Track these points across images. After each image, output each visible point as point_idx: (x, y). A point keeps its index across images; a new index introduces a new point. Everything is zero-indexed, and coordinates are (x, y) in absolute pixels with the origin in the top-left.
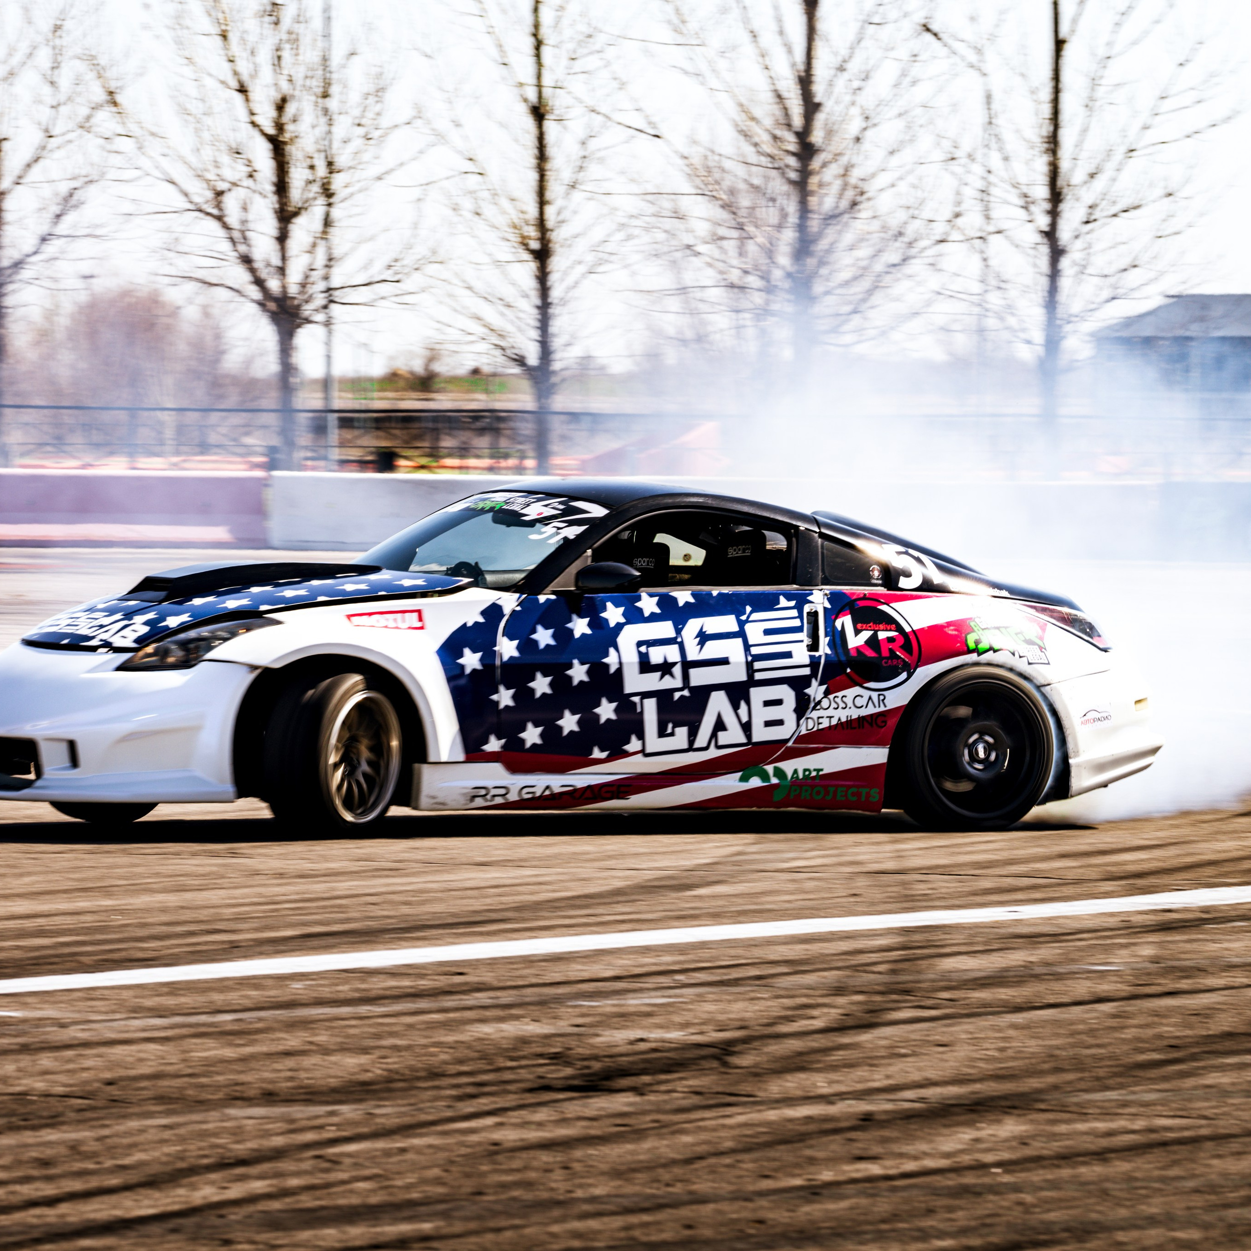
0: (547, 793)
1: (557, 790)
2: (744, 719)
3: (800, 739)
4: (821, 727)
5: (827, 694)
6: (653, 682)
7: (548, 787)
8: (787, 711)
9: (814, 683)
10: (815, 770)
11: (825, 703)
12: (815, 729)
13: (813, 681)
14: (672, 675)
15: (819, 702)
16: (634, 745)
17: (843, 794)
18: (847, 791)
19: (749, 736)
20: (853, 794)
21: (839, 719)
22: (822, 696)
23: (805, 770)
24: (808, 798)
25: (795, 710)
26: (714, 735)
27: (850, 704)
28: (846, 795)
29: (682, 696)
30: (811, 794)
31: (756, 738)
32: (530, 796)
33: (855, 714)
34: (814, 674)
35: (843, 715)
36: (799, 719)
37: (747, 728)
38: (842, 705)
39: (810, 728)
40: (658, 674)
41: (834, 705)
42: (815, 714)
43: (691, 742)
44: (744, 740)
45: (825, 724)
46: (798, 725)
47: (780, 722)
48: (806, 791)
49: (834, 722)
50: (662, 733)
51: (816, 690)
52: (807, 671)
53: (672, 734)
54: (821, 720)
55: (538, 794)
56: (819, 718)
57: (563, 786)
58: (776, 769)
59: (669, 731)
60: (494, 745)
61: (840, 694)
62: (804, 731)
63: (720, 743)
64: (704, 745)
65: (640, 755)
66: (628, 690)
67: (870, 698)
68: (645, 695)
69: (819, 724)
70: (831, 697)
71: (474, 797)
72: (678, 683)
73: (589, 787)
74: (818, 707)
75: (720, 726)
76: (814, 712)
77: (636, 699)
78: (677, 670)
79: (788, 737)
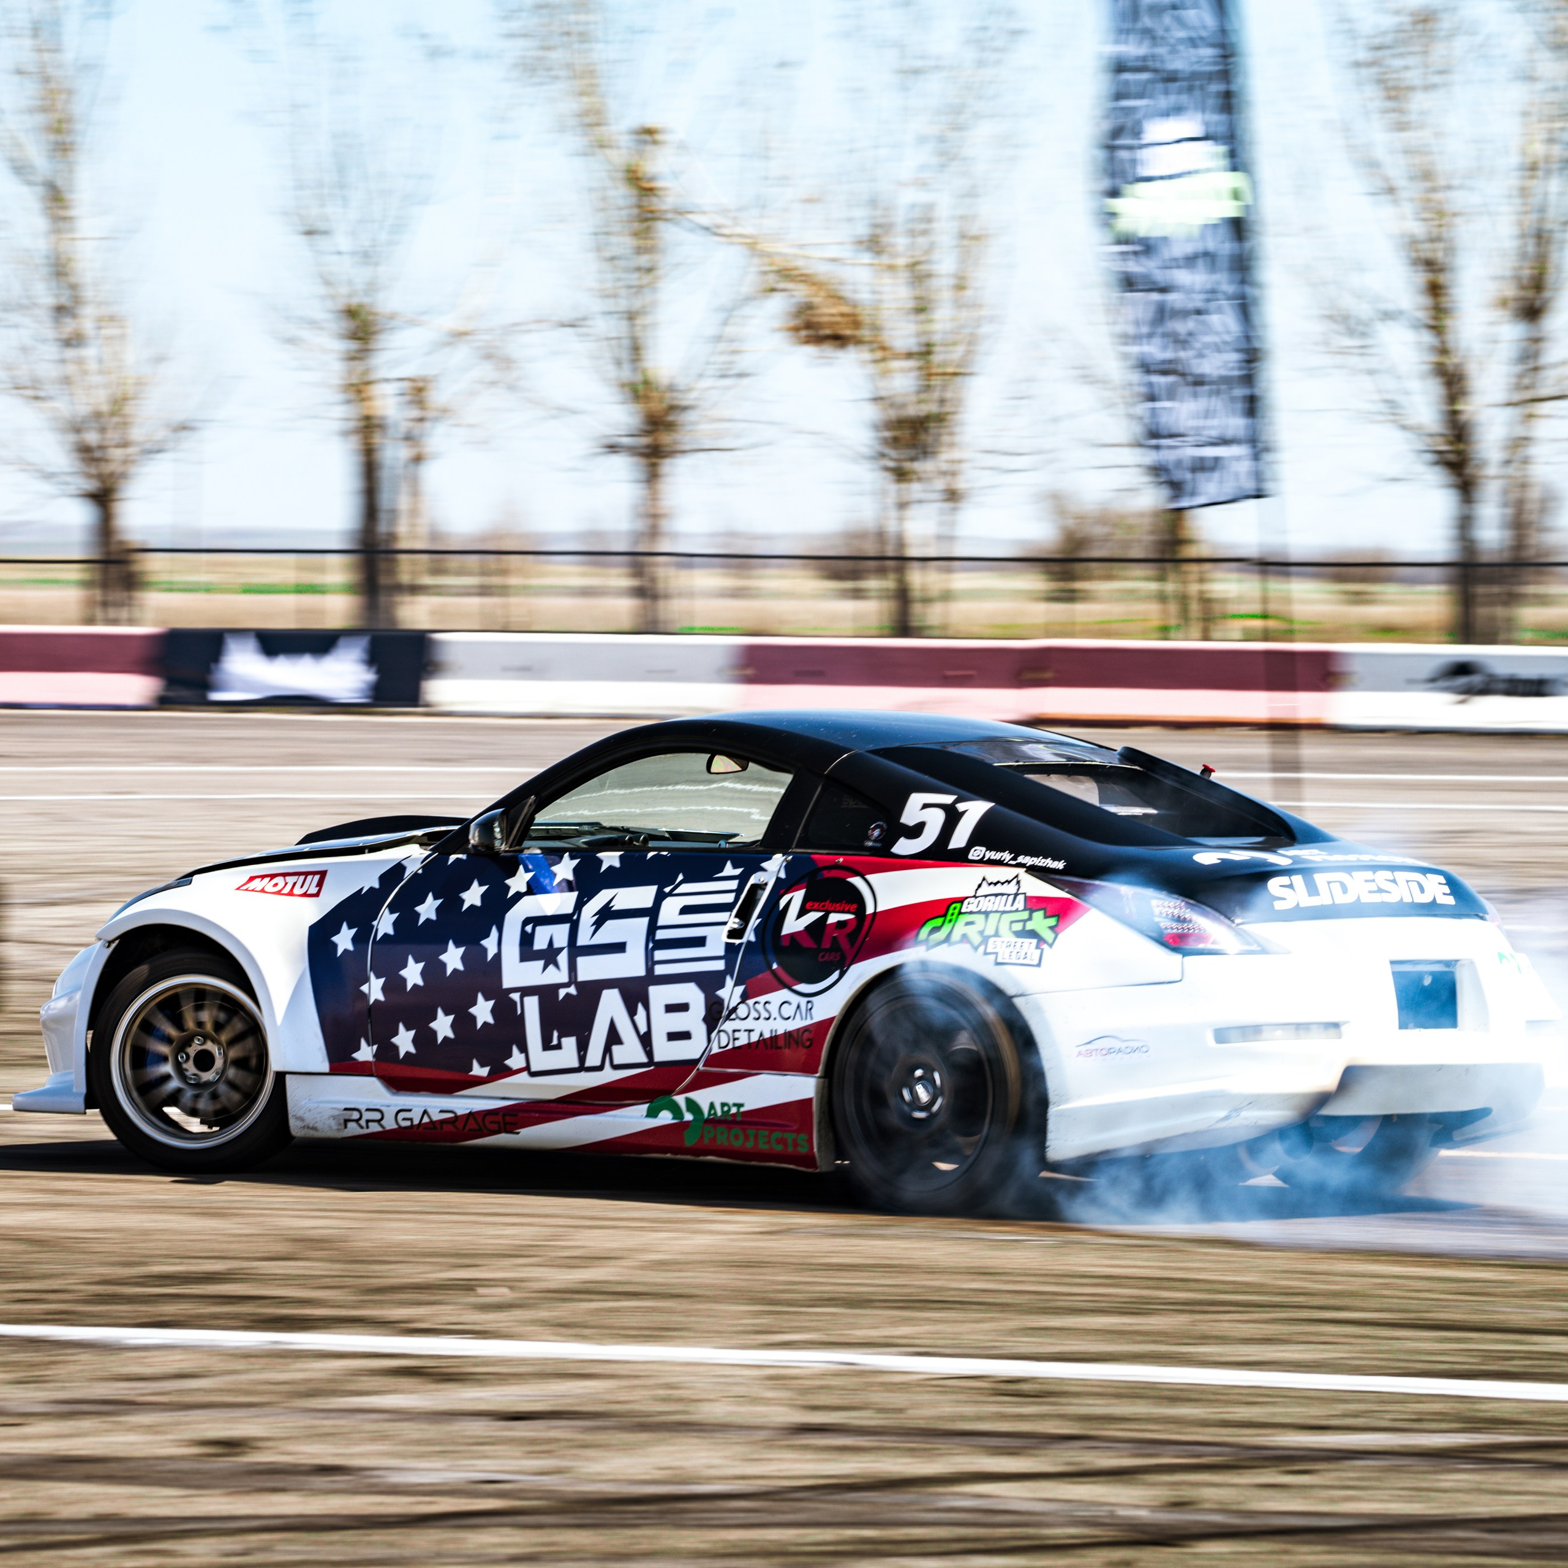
0: (426, 1120)
1: (437, 1116)
2: (643, 1029)
3: (713, 1060)
4: (738, 1044)
5: (744, 998)
6: (534, 974)
7: (425, 1112)
8: (693, 1020)
9: (729, 982)
10: (735, 1105)
11: (742, 1011)
12: (730, 1046)
13: (728, 978)
14: (557, 966)
15: (735, 1009)
16: (516, 1060)
17: (766, 1140)
18: (769, 1137)
19: (649, 1053)
20: (778, 1141)
21: (761, 1035)
22: (739, 1000)
23: (723, 1105)
24: (726, 1143)
25: (705, 1020)
26: (607, 1050)
27: (775, 1014)
28: (768, 1143)
29: (568, 995)
30: (728, 1138)
31: (658, 1057)
32: (408, 1123)
33: (781, 1027)
34: (729, 970)
35: (765, 1029)
36: (709, 1032)
37: (646, 1040)
38: (765, 1014)
39: (723, 1044)
40: (541, 963)
41: (754, 1014)
42: (729, 1026)
43: (582, 1059)
44: (644, 1059)
45: (743, 1040)
46: (709, 1040)
47: (685, 1036)
48: (722, 1133)
49: (755, 1037)
50: (547, 1045)
51: (730, 993)
52: (720, 965)
53: (559, 1047)
54: (737, 1035)
55: (416, 1122)
56: (734, 1031)
57: (441, 1111)
58: (689, 1101)
59: (555, 1042)
60: (365, 1053)
61: (762, 999)
62: (715, 1050)
63: (616, 1062)
64: (598, 1063)
65: (525, 1073)
66: (507, 984)
67: (798, 1007)
68: (526, 991)
69: (735, 1039)
70: (751, 1002)
71: (346, 1121)
72: (562, 976)
73: (471, 1115)
74: (733, 1016)
75: (613, 1037)
76: (727, 1022)
77: (516, 996)
78: (563, 958)
79: (697, 1056)
